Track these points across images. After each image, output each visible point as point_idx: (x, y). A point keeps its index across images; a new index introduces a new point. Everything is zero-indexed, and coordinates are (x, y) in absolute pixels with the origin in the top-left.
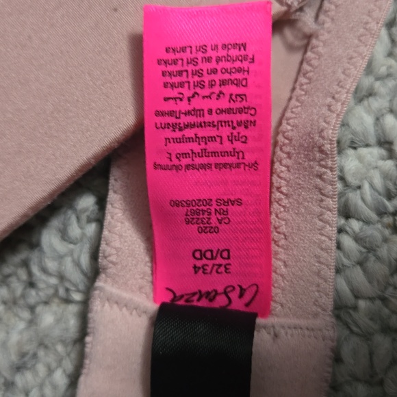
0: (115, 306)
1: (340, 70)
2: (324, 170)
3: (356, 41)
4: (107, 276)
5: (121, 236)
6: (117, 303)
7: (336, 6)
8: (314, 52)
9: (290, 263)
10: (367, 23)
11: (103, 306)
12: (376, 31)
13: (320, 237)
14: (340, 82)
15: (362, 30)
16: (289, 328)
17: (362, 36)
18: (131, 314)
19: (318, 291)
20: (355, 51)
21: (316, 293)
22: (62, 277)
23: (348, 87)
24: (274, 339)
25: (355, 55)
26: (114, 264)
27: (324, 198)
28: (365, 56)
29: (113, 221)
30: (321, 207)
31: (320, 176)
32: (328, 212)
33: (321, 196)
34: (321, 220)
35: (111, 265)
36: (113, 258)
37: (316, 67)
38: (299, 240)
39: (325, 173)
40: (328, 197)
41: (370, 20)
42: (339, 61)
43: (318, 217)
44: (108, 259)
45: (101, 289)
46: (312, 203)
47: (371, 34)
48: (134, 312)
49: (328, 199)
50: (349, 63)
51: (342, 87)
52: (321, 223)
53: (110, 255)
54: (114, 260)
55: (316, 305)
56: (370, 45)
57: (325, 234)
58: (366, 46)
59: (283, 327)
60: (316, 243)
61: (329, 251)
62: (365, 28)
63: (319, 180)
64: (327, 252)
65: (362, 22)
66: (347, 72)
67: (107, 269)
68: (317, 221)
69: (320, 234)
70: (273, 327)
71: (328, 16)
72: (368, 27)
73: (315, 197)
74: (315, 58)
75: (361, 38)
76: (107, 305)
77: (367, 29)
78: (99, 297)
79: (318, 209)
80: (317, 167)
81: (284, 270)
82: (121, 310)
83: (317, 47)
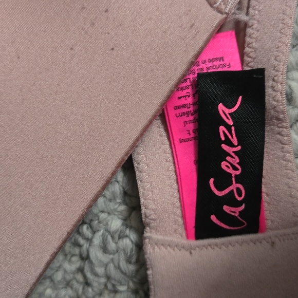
0: (162, 247)
1: (273, 58)
2: (281, 129)
3: (279, 34)
4: (150, 229)
5: (154, 200)
6: (163, 245)
7: (259, 11)
8: (250, 47)
9: (270, 193)
10: (283, 20)
11: (154, 248)
12: (291, 24)
13: (286, 171)
14: (275, 67)
15: (281, 25)
16: (281, 236)
17: (282, 29)
18: (174, 250)
19: (293, 207)
20: (279, 41)
21: (292, 208)
22: (108, 278)
23: (281, 70)
24: (272, 245)
25: (280, 44)
26: (154, 220)
27: (284, 146)
28: (288, 43)
29: (145, 192)
30: (283, 152)
31: (279, 133)
32: (288, 154)
33: (282, 145)
34: (284, 160)
35: (152, 221)
36: (153, 217)
37: (255, 58)
38: (273, 177)
39: (282, 131)
40: (286, 145)
41: (285, 17)
42: (270, 50)
43: (282, 158)
44: (149, 218)
45: (150, 238)
46: (276, 151)
47: (288, 26)
48: (176, 248)
49: (286, 146)
50: (277, 51)
51: (277, 71)
52: (284, 163)
53: (150, 215)
54: (154, 218)
55: (294, 216)
56: (289, 35)
57: (289, 168)
58: (287, 36)
59: (277, 236)
60: (284, 175)
61: (294, 179)
62: (283, 23)
63: (279, 136)
64: (293, 180)
65: (280, 20)
66: (278, 58)
67: (150, 224)
68: (282, 162)
69: (285, 169)
70: (270, 238)
71: (255, 19)
72: (285, 22)
73: (278, 147)
74: (252, 52)
75: (282, 31)
76: (156, 247)
77: (284, 24)
78: (149, 243)
79: (281, 154)
80: (276, 129)
81: (267, 198)
82: (166, 249)
83: (252, 43)
